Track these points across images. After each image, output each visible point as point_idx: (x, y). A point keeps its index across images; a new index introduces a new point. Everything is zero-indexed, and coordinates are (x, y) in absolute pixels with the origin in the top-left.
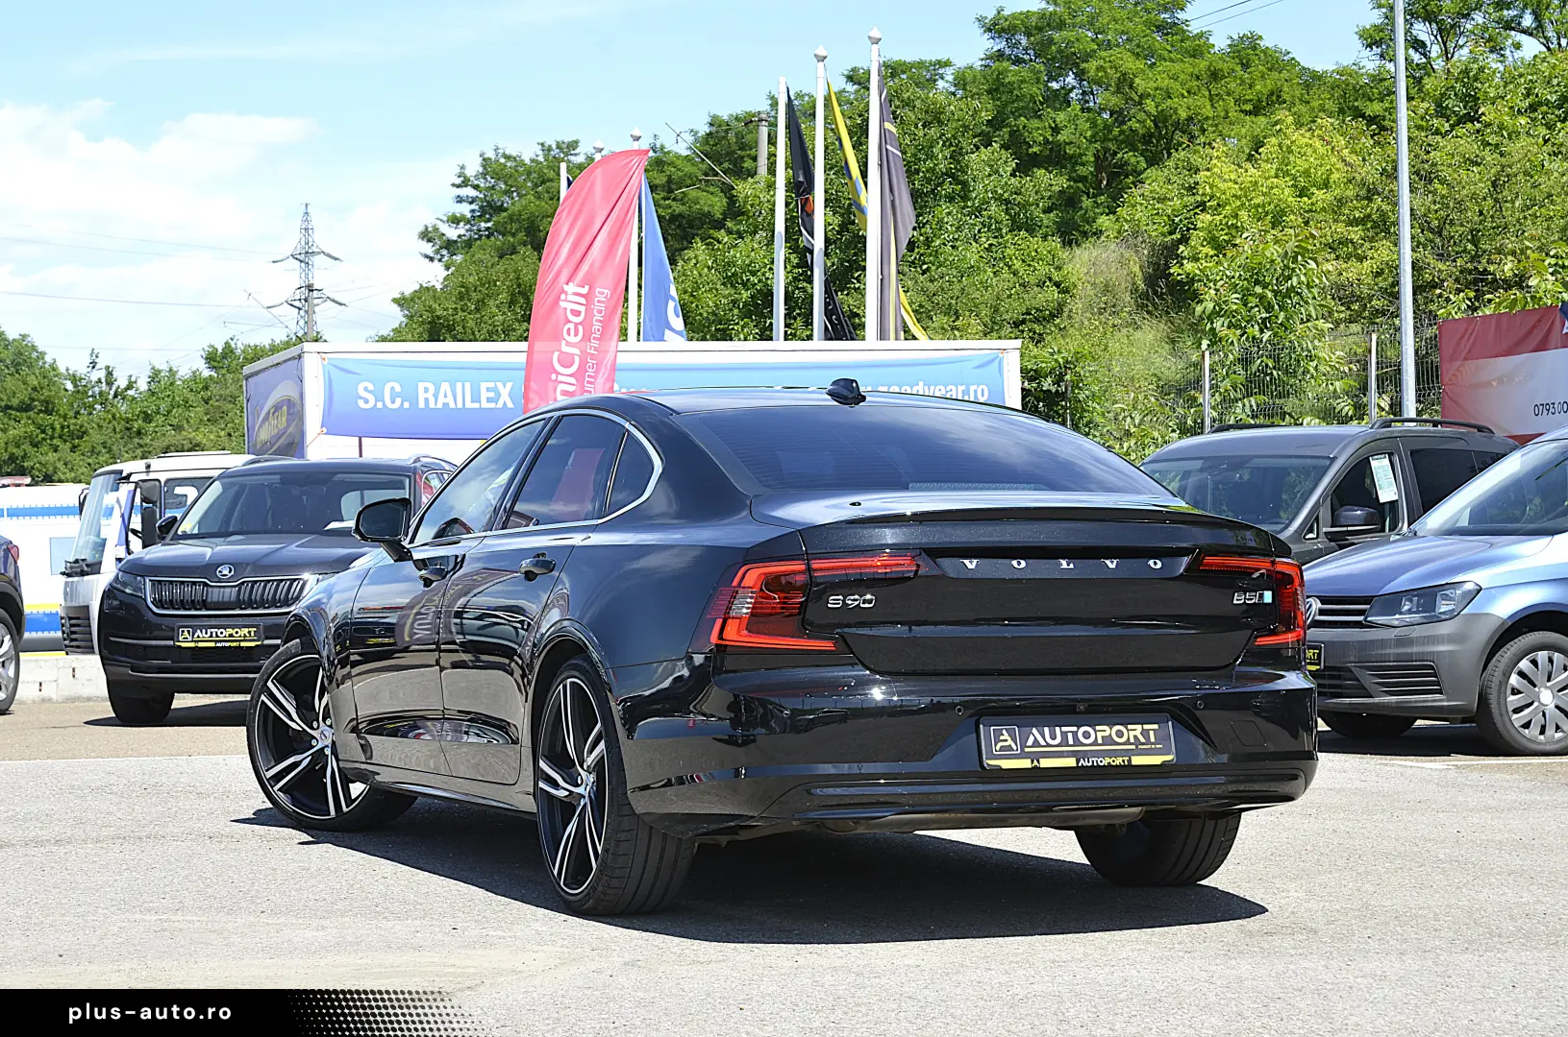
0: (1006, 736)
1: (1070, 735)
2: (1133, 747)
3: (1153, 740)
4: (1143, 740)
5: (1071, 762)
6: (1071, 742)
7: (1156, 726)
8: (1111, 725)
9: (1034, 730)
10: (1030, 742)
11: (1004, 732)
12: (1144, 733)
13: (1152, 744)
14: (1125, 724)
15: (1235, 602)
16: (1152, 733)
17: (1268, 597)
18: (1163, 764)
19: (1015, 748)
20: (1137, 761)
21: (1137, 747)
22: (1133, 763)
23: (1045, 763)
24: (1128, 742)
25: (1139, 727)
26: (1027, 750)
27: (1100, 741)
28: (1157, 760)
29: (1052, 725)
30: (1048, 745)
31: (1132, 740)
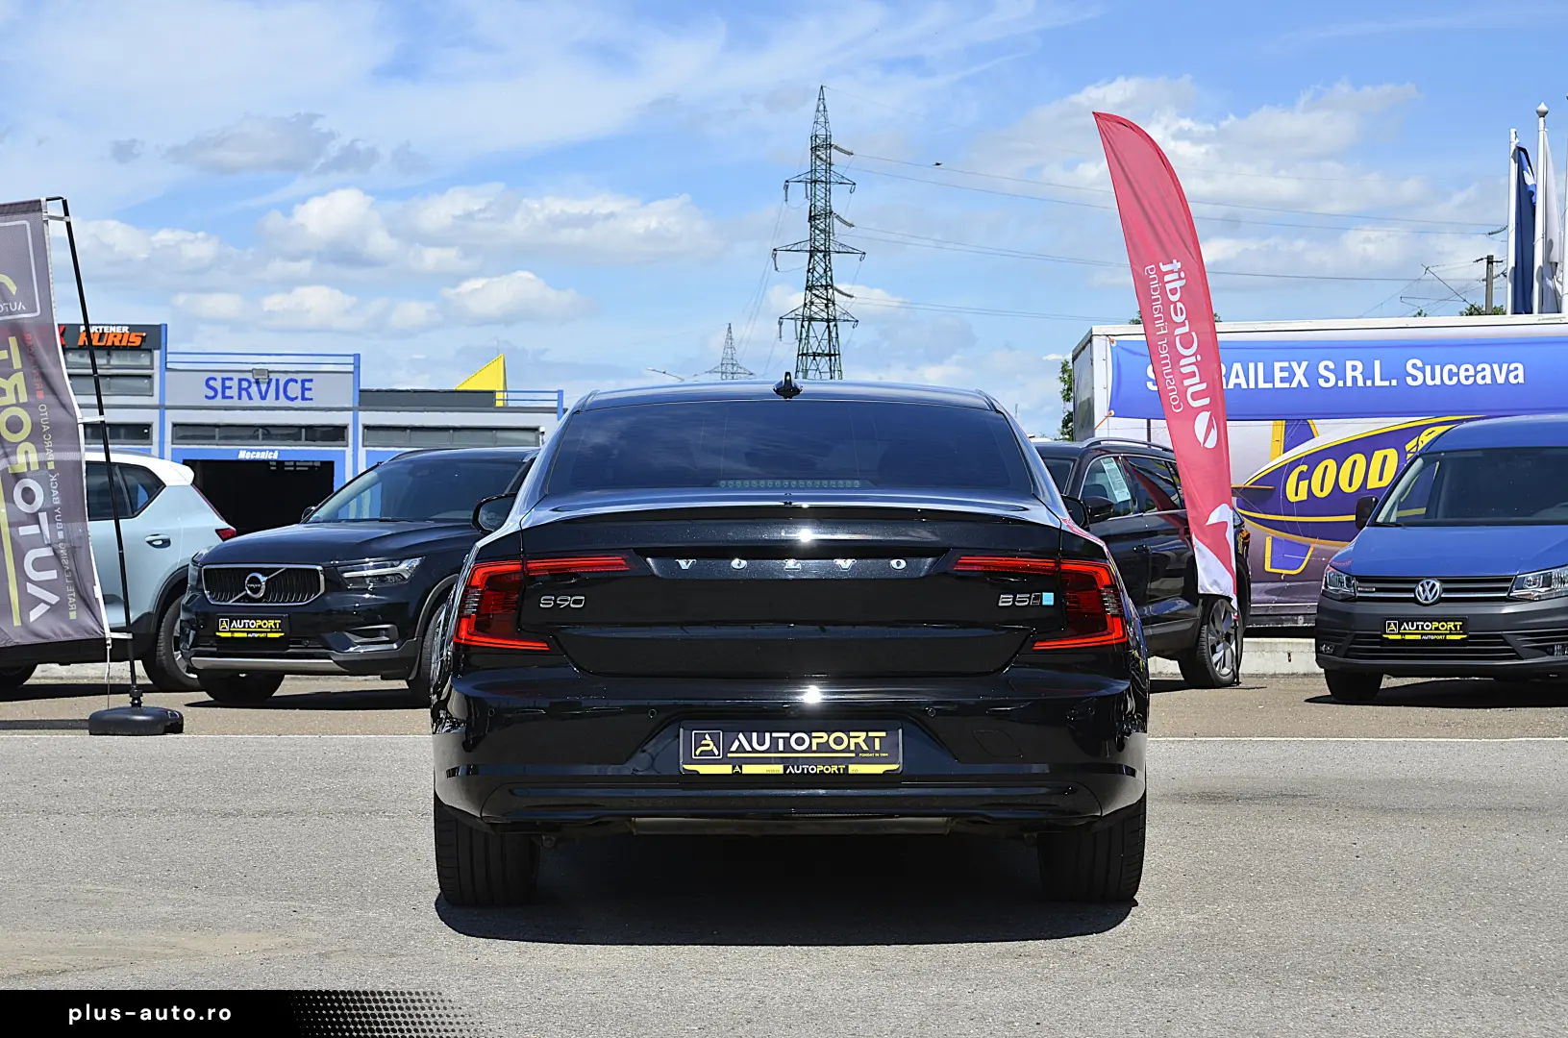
0: (708, 740)
1: (781, 741)
2: (853, 755)
3: (877, 747)
4: (865, 748)
5: (778, 769)
6: (781, 748)
7: (883, 734)
8: (829, 732)
9: (741, 736)
10: (734, 748)
11: (707, 736)
12: (869, 741)
13: (877, 752)
14: (846, 731)
15: (1000, 604)
16: (877, 741)
17: (1048, 599)
18: (886, 773)
19: (717, 753)
20: (853, 769)
21: (857, 755)
22: (850, 772)
23: (748, 769)
24: (847, 750)
25: (863, 735)
26: (729, 755)
27: (814, 748)
28: (879, 769)
29: (761, 732)
30: (754, 751)
31: (852, 748)
